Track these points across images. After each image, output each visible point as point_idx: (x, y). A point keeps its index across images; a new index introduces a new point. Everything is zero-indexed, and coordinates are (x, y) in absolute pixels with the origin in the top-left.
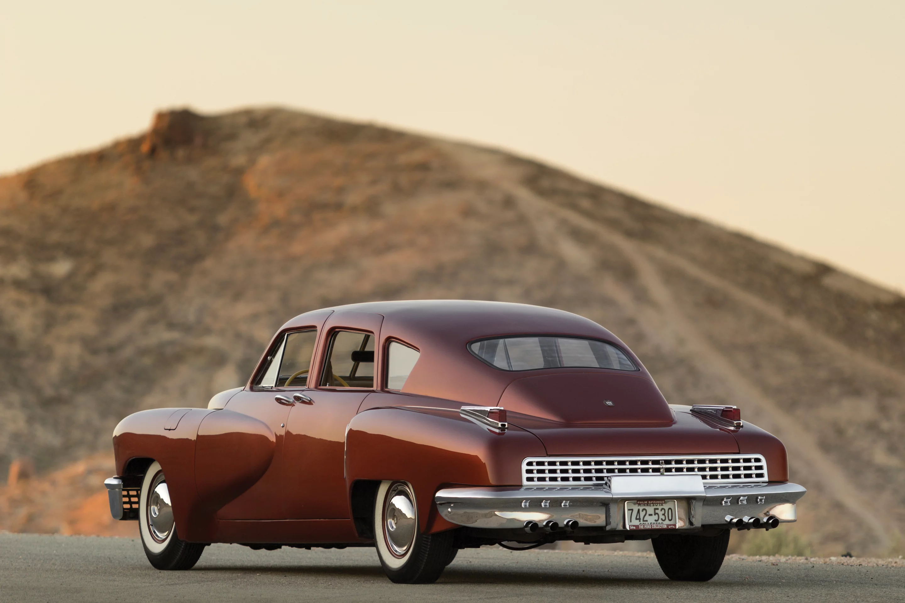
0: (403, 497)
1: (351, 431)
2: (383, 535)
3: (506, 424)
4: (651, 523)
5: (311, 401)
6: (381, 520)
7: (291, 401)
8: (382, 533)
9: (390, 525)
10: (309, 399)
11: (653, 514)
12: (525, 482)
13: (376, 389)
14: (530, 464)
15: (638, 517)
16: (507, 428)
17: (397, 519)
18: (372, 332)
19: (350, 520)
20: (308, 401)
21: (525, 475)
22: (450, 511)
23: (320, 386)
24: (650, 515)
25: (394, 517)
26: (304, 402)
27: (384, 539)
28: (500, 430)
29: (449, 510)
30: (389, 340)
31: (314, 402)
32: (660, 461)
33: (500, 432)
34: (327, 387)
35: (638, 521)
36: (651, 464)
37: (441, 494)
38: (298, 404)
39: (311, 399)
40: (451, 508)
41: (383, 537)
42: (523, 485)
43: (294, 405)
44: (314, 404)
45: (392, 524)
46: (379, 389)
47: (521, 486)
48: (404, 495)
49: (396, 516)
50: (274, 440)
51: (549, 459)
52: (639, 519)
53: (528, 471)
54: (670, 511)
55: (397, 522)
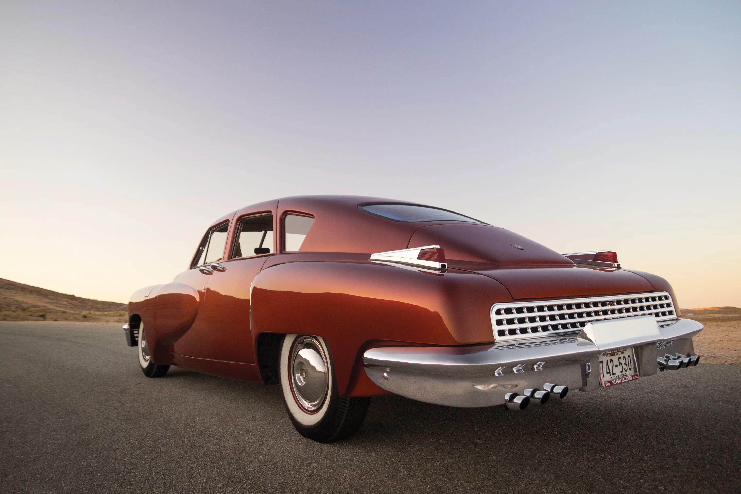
0: (311, 351)
1: (255, 289)
2: (289, 386)
3: (446, 264)
4: (618, 376)
5: (224, 268)
6: (287, 370)
7: (210, 270)
8: (289, 384)
9: (298, 380)
10: (222, 267)
11: (618, 365)
12: (497, 338)
13: (276, 252)
14: (498, 312)
15: (608, 371)
16: (447, 270)
17: (305, 374)
18: (271, 212)
19: (255, 364)
20: (222, 269)
21: (496, 328)
22: (387, 376)
23: (231, 258)
24: (616, 366)
25: (302, 371)
26: (219, 270)
27: (290, 391)
28: (440, 272)
29: (385, 374)
30: (285, 214)
31: (226, 269)
32: (607, 302)
33: (440, 273)
34: (237, 258)
35: (609, 374)
36: (600, 305)
37: (370, 355)
38: (215, 273)
39: (224, 267)
40: (387, 372)
41: (290, 388)
42: (496, 342)
43: (213, 274)
44: (226, 270)
45: (300, 379)
46: (278, 252)
47: (492, 343)
48: (313, 349)
49: (304, 370)
50: (198, 299)
51: (516, 304)
52: (609, 373)
53: (499, 322)
54: (629, 358)
55: (306, 376)
